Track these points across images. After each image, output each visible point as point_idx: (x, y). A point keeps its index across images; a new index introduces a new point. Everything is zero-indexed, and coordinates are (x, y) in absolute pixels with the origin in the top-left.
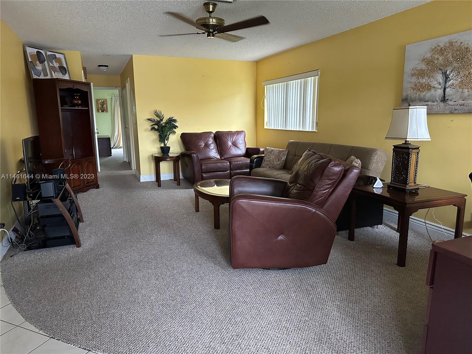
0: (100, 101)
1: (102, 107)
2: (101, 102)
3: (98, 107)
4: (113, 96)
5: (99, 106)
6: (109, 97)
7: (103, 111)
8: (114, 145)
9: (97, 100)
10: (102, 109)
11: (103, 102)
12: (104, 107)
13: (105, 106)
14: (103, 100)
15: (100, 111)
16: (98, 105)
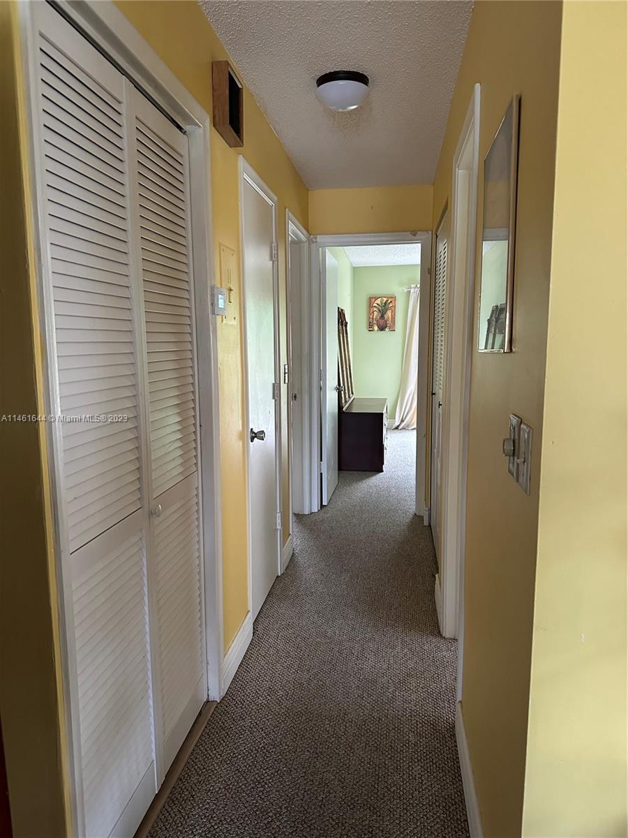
0: (378, 301)
1: (382, 317)
2: (379, 303)
3: (371, 317)
4: (412, 286)
5: (376, 313)
6: (403, 290)
7: (382, 329)
8: (402, 421)
9: (370, 298)
10: (381, 322)
11: (385, 303)
12: (386, 316)
13: (389, 313)
14: (385, 299)
15: (376, 328)
16: (373, 312)
